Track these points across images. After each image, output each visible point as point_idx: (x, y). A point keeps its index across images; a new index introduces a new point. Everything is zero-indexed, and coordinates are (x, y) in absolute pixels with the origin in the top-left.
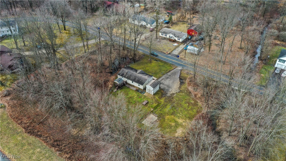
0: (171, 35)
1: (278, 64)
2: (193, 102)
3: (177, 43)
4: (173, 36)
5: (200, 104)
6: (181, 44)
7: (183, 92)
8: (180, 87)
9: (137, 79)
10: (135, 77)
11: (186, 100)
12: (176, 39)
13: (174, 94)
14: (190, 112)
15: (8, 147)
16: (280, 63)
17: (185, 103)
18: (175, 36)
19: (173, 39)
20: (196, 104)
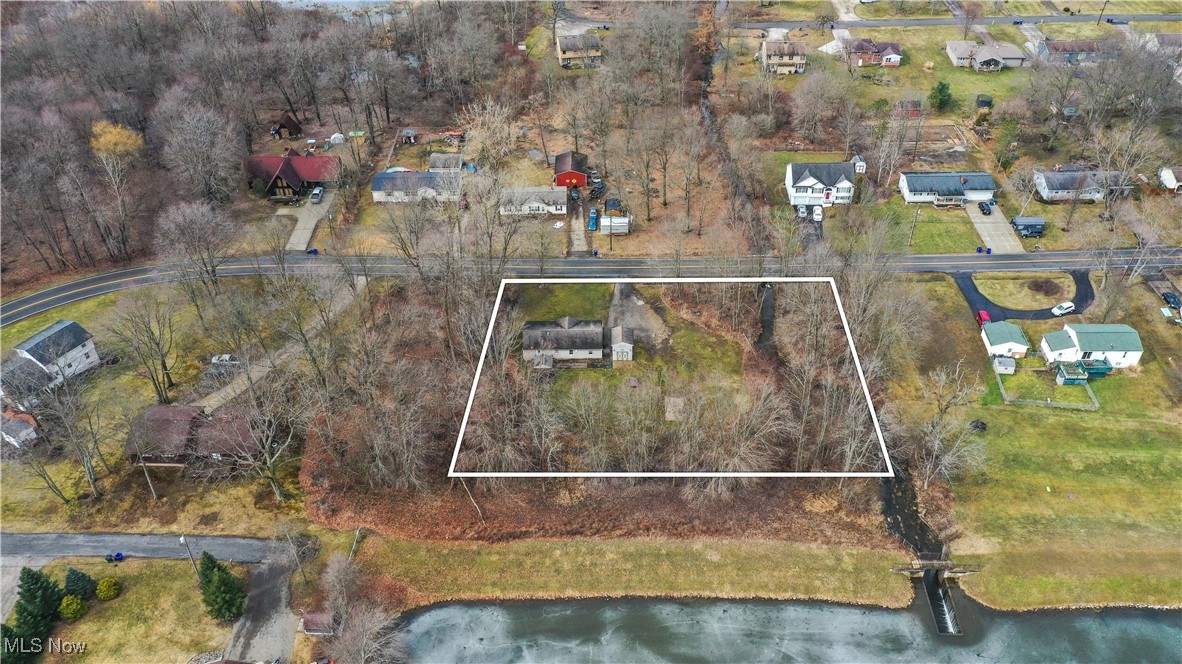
0: (535, 205)
1: (795, 198)
2: (714, 339)
3: (560, 220)
4: (542, 206)
5: (729, 337)
6: (571, 219)
7: (679, 330)
8: (665, 321)
9: (578, 340)
10: (571, 337)
11: (698, 341)
12: (552, 209)
13: (667, 340)
14: (726, 360)
15: (489, 582)
16: (799, 194)
17: (704, 348)
18: (548, 204)
19: (541, 211)
20: (722, 342)
